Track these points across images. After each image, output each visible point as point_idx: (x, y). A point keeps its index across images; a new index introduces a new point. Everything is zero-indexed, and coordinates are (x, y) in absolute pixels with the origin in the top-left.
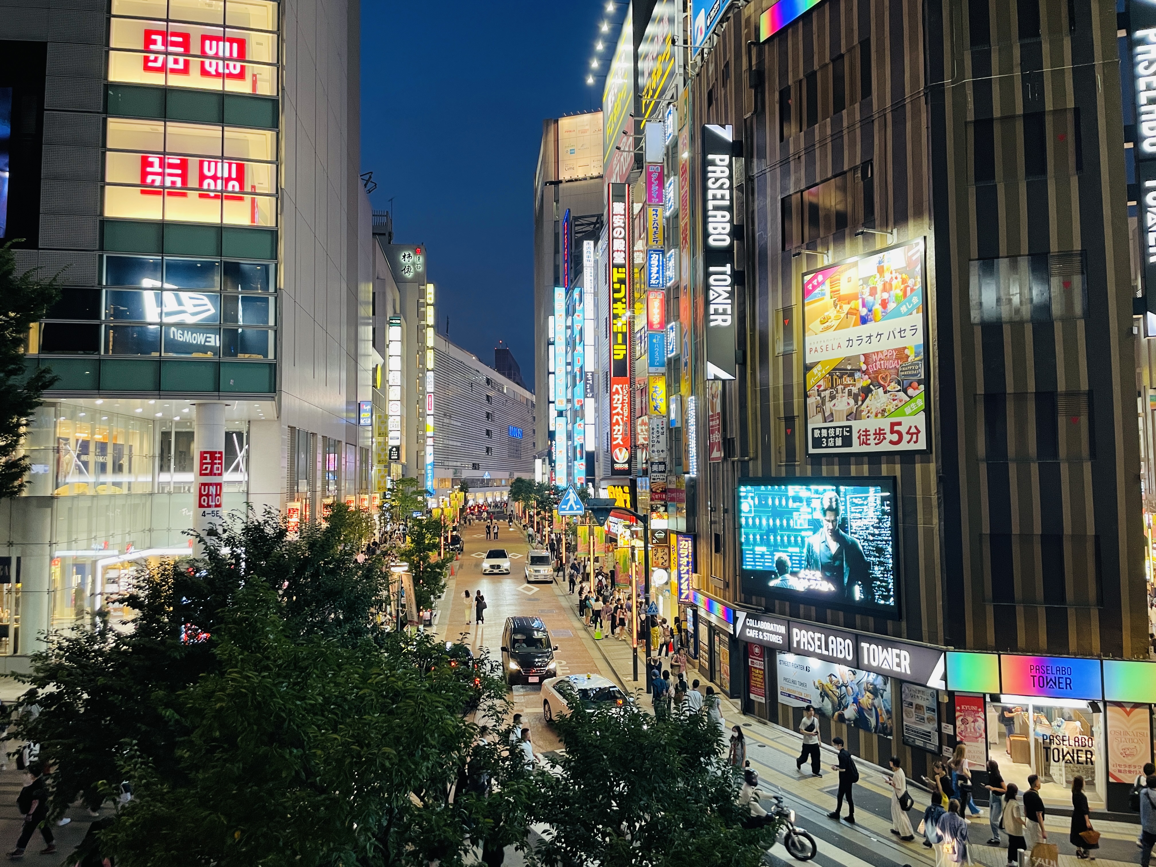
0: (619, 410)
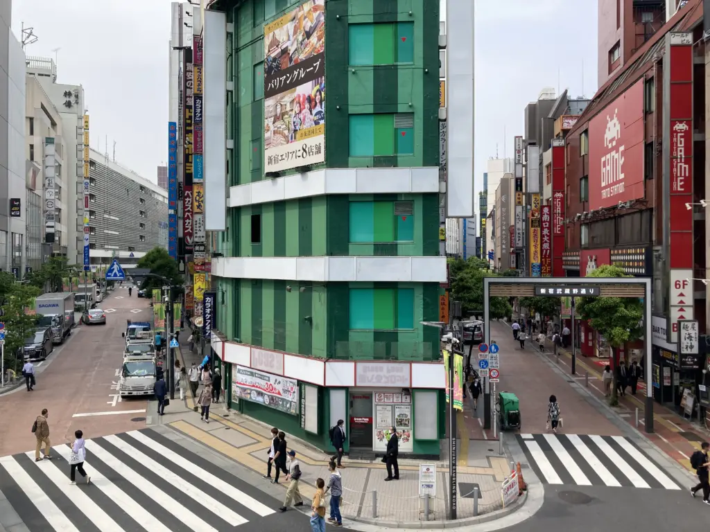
0: (189, 208)
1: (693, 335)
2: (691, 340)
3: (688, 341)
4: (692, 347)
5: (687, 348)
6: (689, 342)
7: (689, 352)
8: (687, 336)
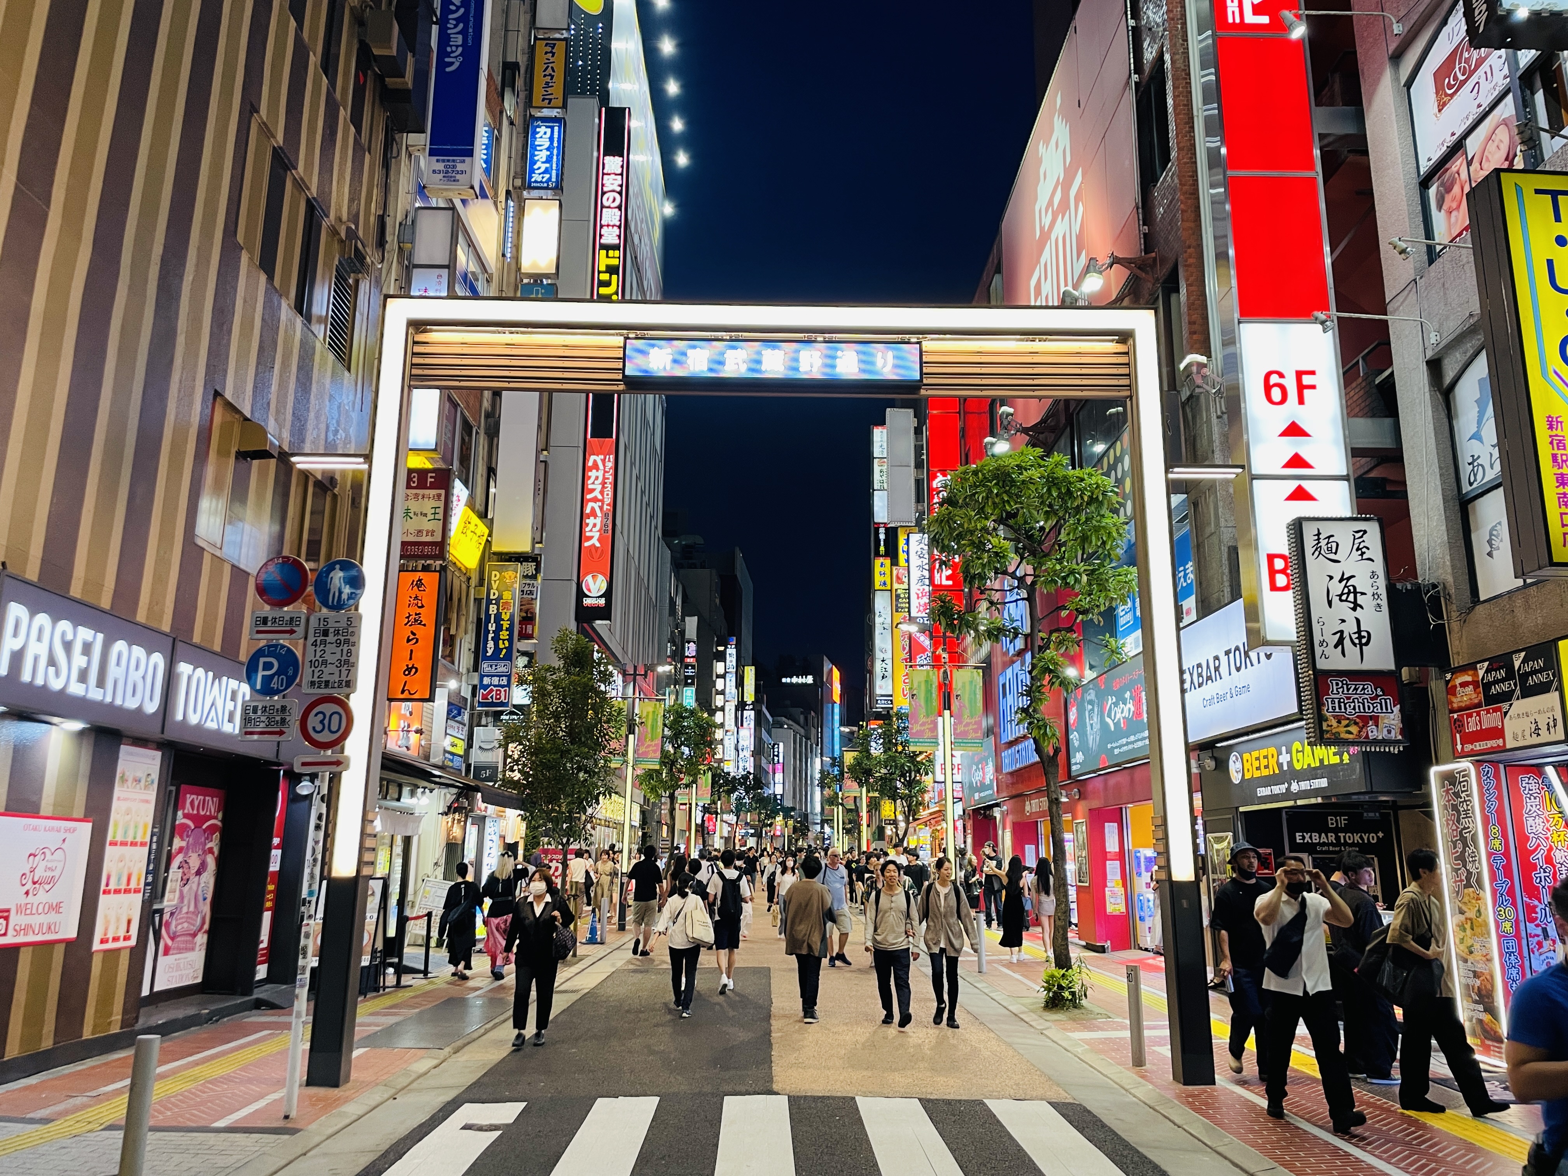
1: (1361, 583)
2: (1356, 606)
3: (1343, 609)
4: (1362, 639)
5: (1340, 642)
6: (1350, 616)
7: (1351, 661)
8: (1337, 588)
